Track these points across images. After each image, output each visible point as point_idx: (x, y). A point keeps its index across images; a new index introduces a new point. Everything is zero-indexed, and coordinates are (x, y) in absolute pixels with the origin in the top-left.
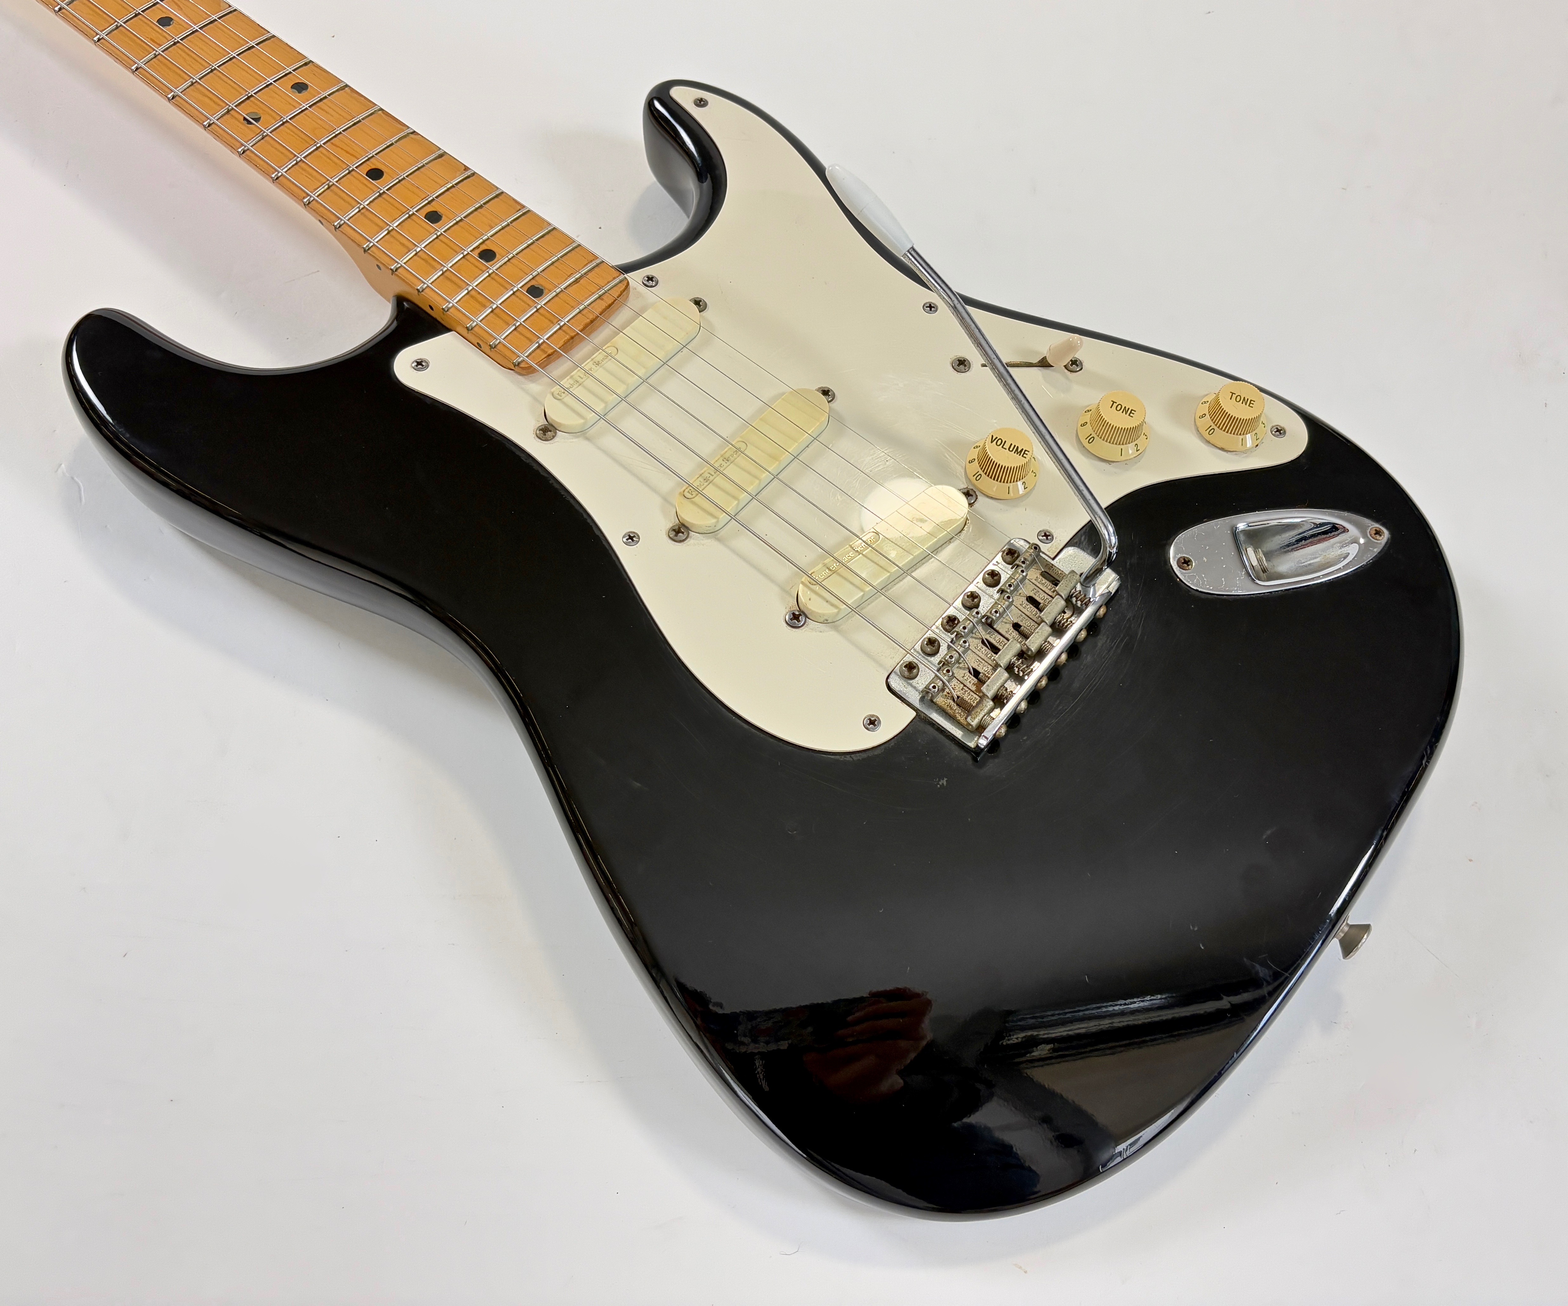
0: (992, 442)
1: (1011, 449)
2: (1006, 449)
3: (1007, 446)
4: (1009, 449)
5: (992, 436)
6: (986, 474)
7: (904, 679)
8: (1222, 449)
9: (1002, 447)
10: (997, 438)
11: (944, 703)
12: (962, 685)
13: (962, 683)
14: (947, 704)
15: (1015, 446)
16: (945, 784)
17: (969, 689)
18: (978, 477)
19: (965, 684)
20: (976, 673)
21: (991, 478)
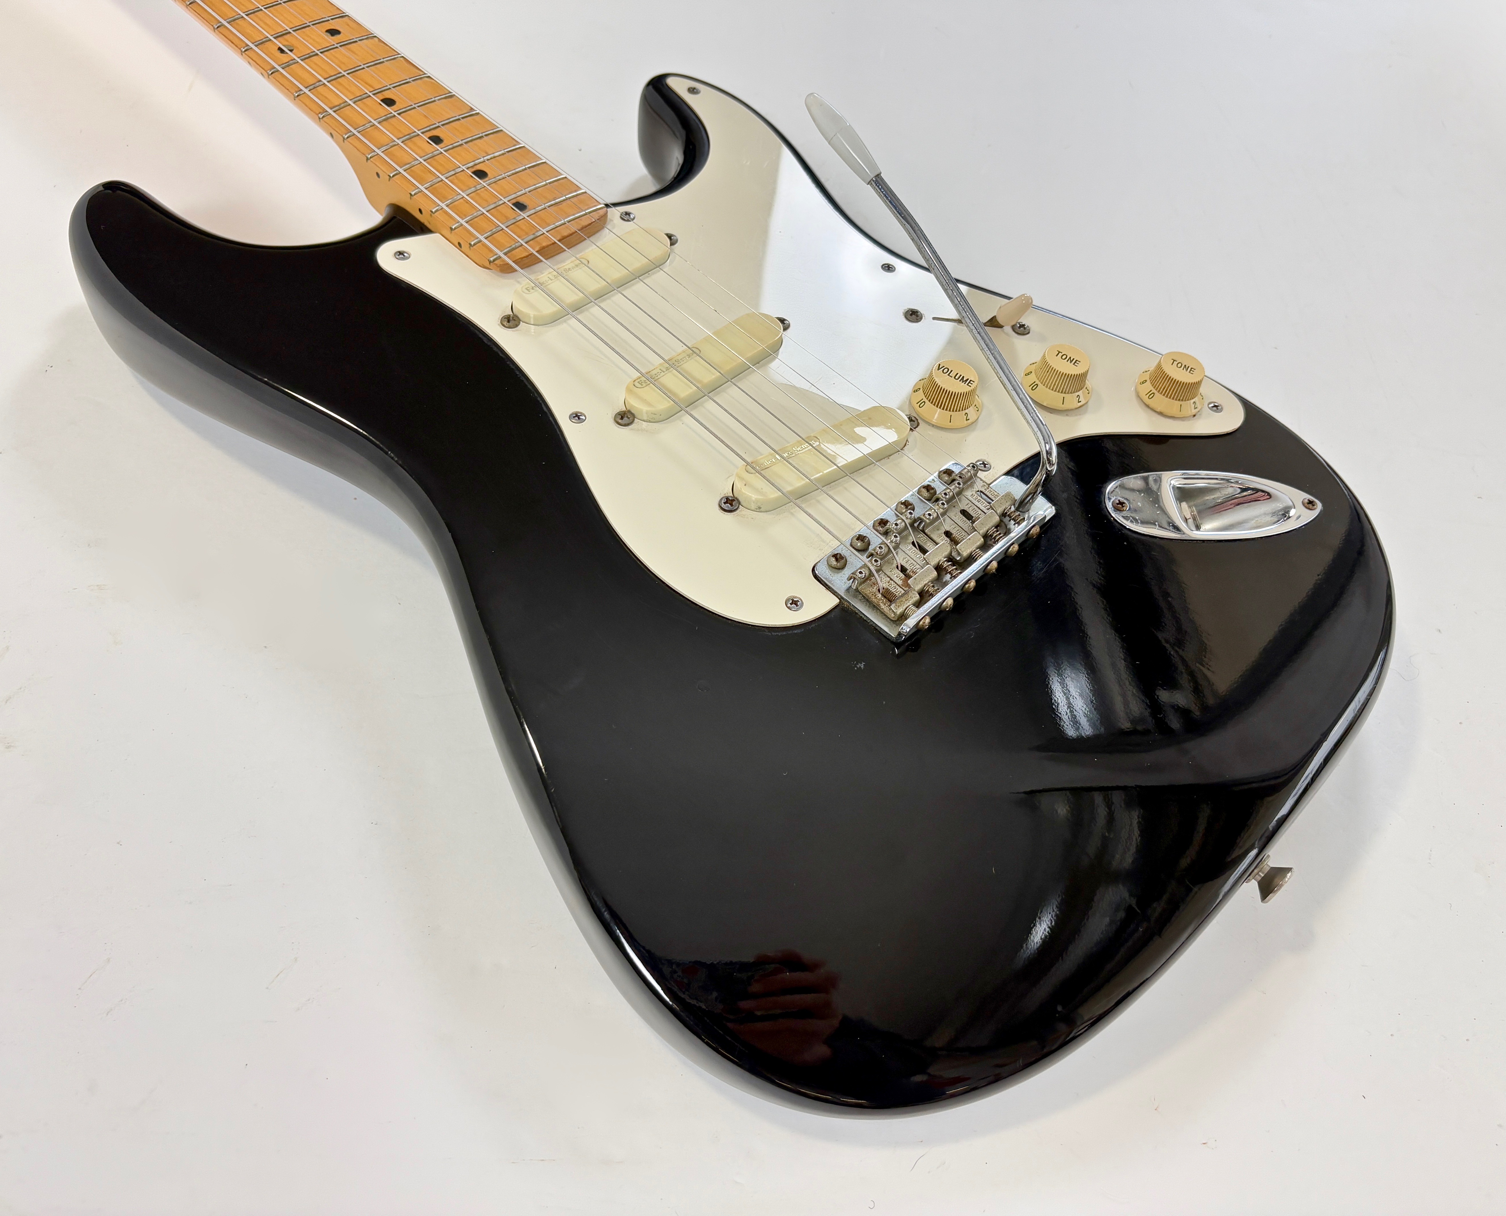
0: (938, 370)
1: (956, 378)
2: (952, 377)
3: (953, 374)
4: (955, 378)
5: (940, 365)
6: (930, 401)
7: (831, 568)
8: (1161, 414)
9: (949, 375)
10: (944, 367)
11: (869, 592)
12: (889, 579)
13: (889, 577)
14: (872, 593)
15: (961, 375)
16: (862, 667)
17: (896, 583)
18: (921, 404)
19: (892, 578)
20: (903, 570)
21: (934, 405)
